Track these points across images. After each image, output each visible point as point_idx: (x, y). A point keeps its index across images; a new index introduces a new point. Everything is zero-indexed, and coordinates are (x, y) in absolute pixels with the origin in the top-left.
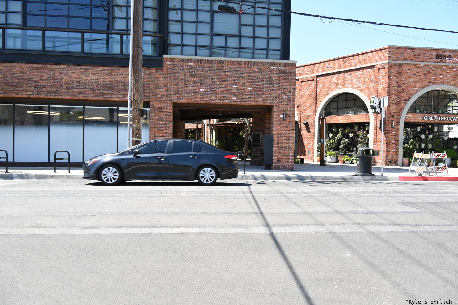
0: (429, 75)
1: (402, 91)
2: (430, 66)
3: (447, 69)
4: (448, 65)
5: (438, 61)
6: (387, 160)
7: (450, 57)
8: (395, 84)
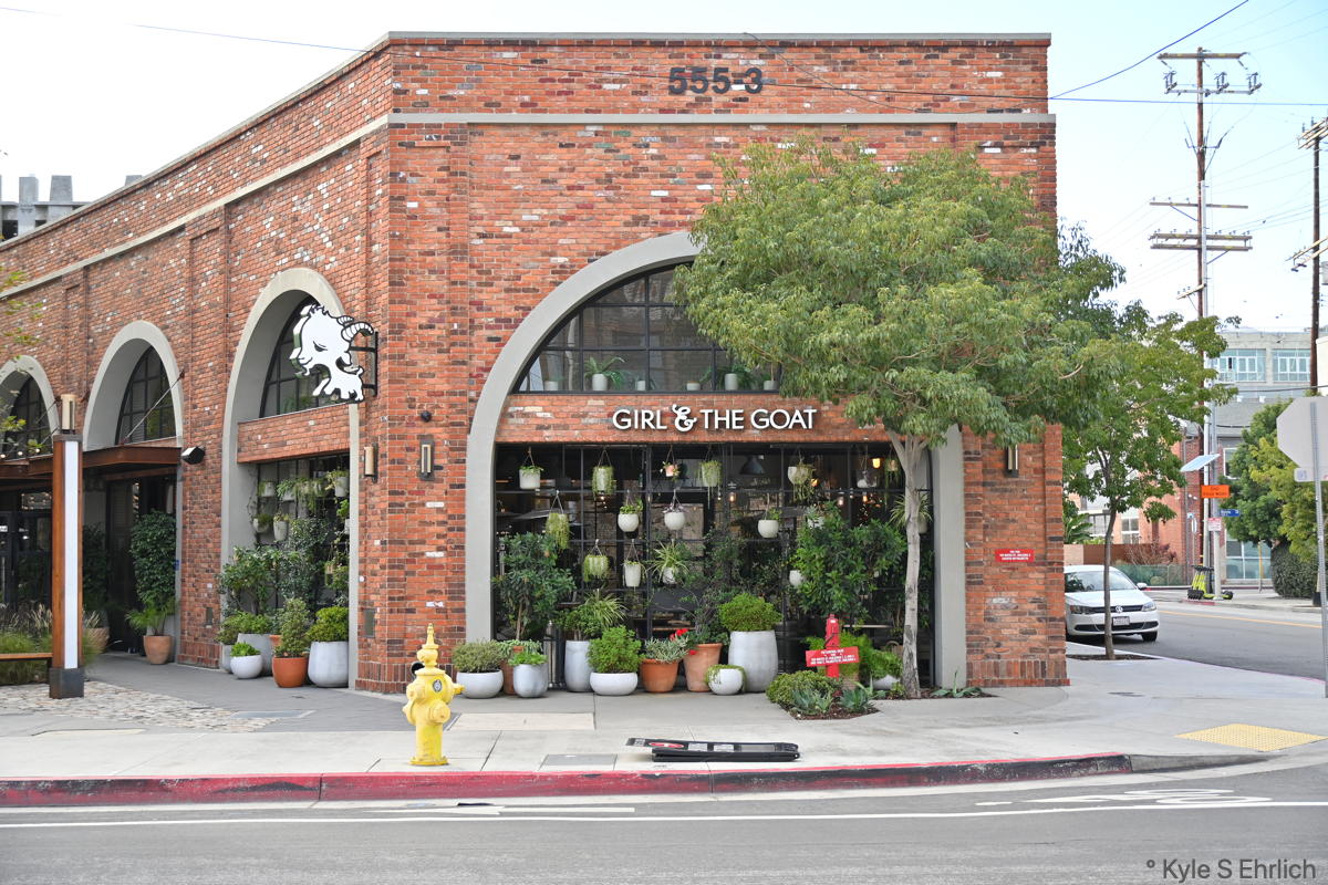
0: (634, 181)
1: (480, 272)
2: (635, 132)
3: (737, 146)
4: (747, 125)
5: (683, 106)
6: (397, 662)
7: (754, 81)
8: (431, 237)
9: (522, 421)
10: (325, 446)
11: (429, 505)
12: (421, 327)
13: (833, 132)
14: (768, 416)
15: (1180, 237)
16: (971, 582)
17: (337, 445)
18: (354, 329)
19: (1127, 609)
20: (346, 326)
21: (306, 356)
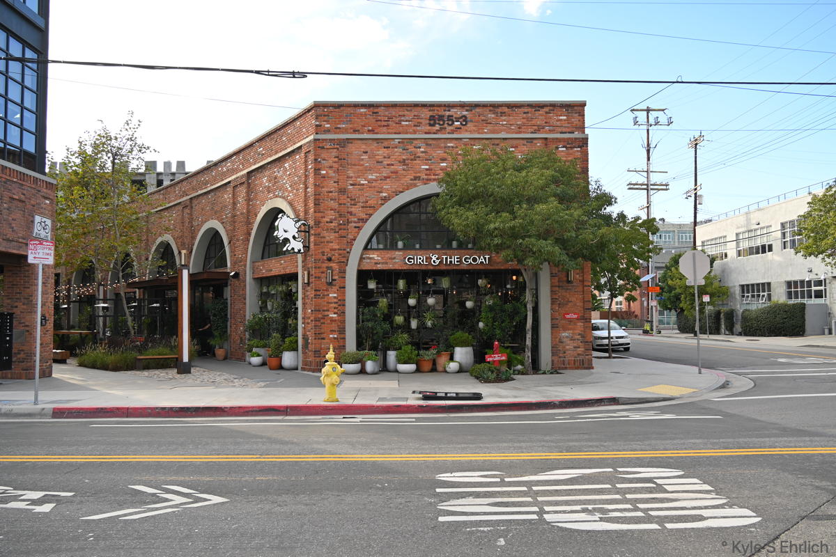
0: (415, 162)
1: (351, 200)
2: (415, 142)
3: (457, 147)
4: (461, 139)
5: (434, 131)
6: (318, 360)
7: (464, 121)
8: (331, 185)
9: (368, 261)
10: (288, 271)
11: (331, 295)
12: (327, 222)
13: (497, 142)
14: (470, 259)
15: (640, 185)
16: (554, 327)
17: (293, 271)
18: (300, 223)
19: (617, 338)
20: (296, 222)
21: (280, 234)
